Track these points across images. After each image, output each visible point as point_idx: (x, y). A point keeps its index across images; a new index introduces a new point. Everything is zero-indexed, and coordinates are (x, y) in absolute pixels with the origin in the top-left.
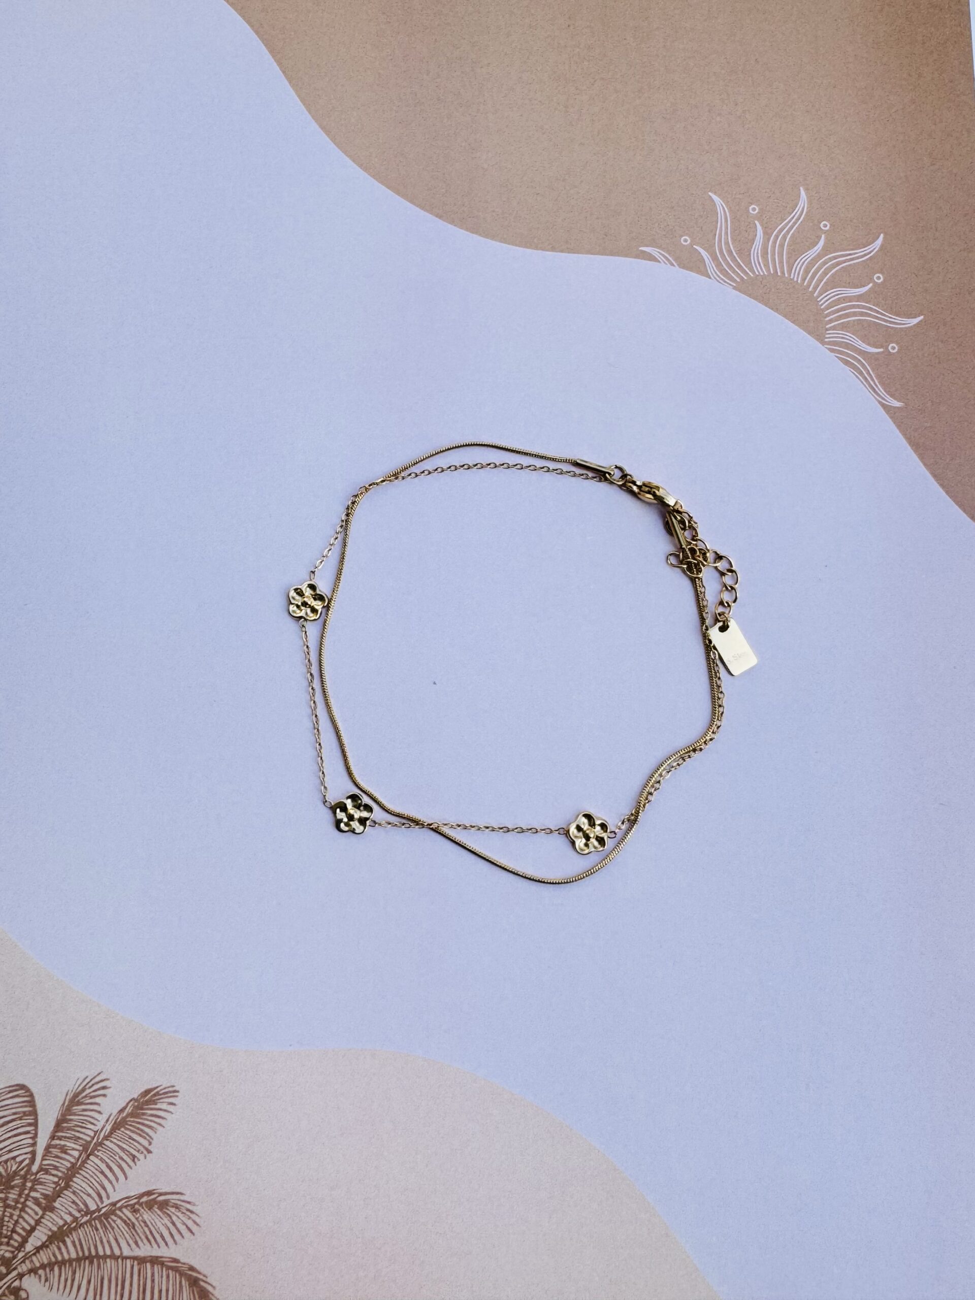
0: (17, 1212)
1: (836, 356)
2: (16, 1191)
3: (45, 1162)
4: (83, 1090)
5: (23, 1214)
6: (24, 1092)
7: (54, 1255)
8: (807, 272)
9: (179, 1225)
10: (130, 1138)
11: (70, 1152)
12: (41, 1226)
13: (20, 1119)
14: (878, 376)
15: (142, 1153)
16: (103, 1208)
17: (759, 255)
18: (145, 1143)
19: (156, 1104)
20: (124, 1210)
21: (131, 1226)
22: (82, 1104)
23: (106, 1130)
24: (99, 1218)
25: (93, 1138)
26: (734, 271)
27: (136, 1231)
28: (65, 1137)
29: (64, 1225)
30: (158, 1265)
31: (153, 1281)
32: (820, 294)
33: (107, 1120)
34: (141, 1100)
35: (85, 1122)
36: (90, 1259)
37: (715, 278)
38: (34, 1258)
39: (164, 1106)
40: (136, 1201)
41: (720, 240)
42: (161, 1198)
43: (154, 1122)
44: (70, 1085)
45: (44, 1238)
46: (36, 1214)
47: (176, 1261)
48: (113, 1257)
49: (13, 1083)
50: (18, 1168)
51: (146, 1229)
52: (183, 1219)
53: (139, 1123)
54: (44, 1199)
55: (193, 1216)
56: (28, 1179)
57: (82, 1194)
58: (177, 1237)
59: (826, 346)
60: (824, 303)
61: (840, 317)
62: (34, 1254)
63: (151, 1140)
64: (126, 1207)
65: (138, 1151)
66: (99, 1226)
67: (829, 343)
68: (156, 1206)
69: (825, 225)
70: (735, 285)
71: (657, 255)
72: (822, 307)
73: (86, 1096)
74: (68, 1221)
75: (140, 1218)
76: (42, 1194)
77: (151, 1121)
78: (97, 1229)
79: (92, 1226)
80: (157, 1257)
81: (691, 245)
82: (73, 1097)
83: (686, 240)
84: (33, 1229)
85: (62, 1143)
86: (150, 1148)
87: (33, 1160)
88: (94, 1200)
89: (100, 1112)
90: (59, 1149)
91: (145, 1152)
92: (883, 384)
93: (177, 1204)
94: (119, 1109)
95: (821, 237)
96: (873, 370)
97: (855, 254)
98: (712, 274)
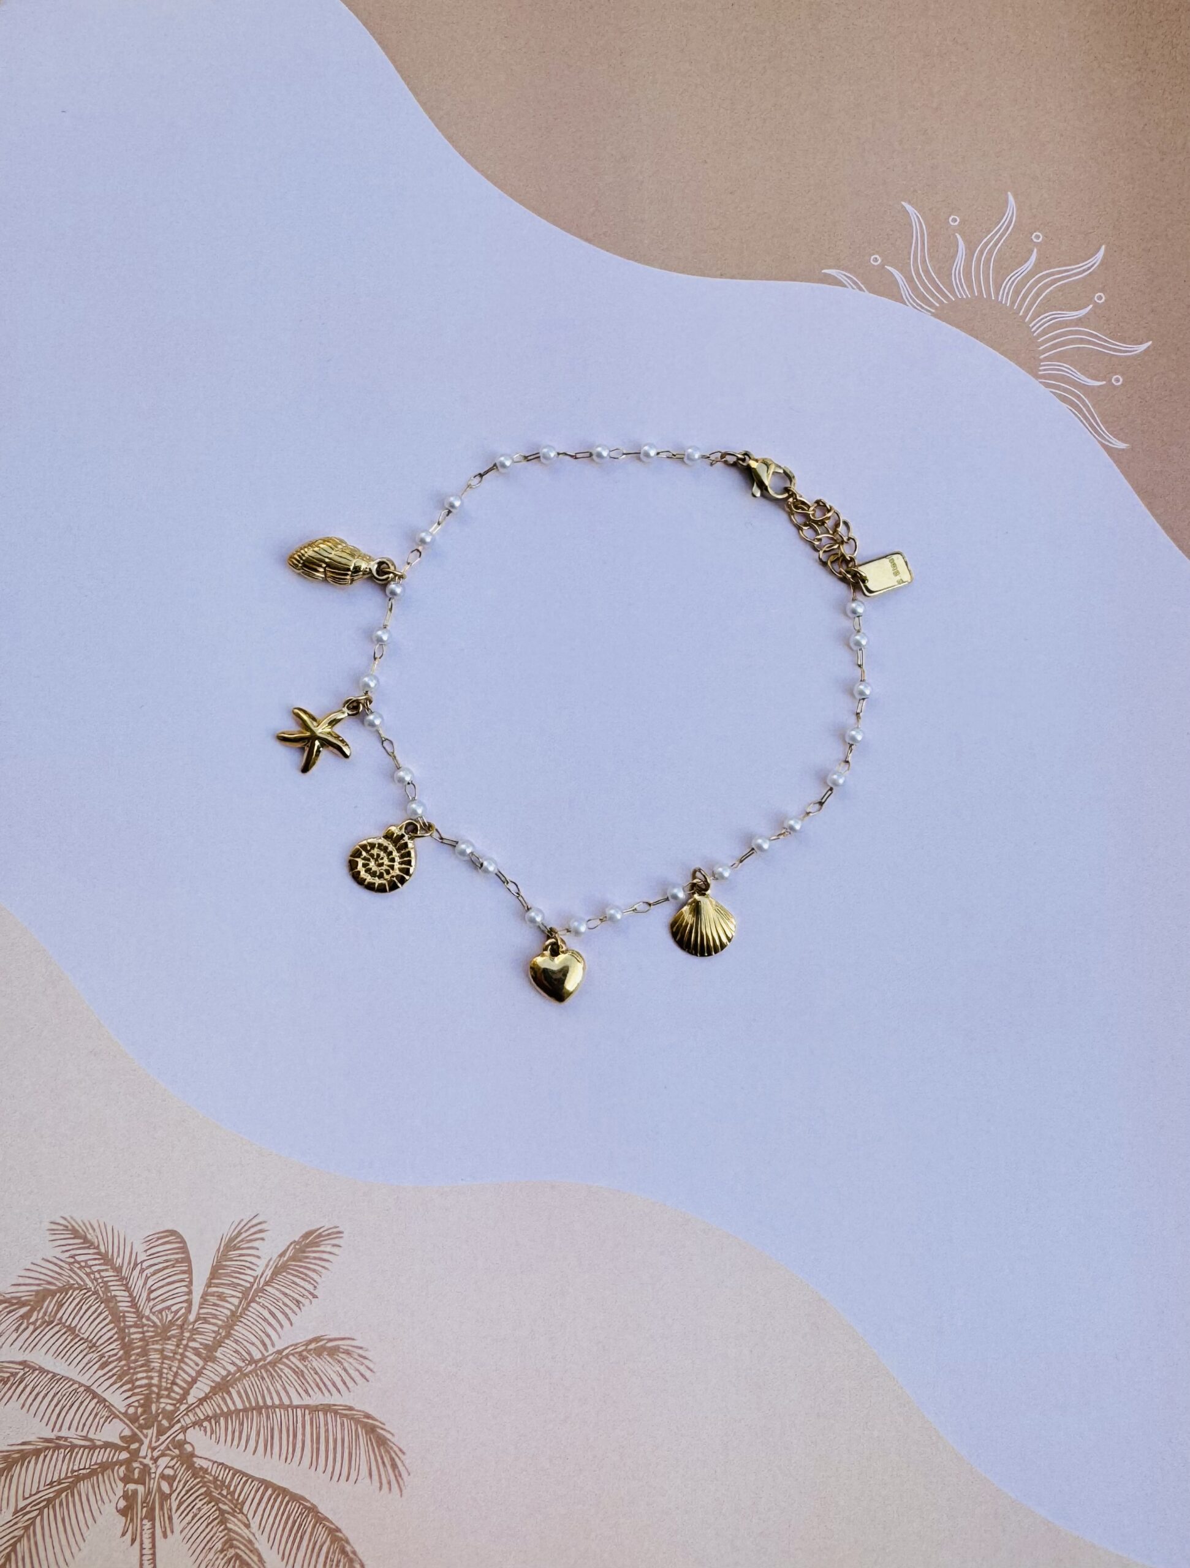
0: (176, 1364)
1: (1051, 392)
2: (174, 1341)
3: (202, 1311)
4: (239, 1234)
5: (182, 1365)
6: (174, 1238)
7: (219, 1406)
8: (1017, 292)
9: (351, 1372)
10: (294, 1283)
11: (229, 1299)
12: (203, 1377)
13: (173, 1266)
14: (1100, 414)
15: (307, 1298)
16: (268, 1356)
17: (962, 274)
18: (310, 1288)
19: (319, 1246)
20: (291, 1357)
21: (299, 1373)
22: (239, 1249)
23: (267, 1276)
24: (264, 1367)
25: (252, 1284)
26: (933, 295)
27: (305, 1379)
28: (222, 1284)
29: (227, 1376)
30: (330, 1413)
31: (327, 1431)
32: (1032, 319)
33: (267, 1266)
34: (303, 1243)
35: (243, 1268)
36: (259, 1409)
37: (911, 304)
38: (197, 1410)
39: (329, 1249)
40: (304, 1348)
41: (916, 258)
42: (330, 1345)
43: (318, 1265)
44: (226, 1230)
45: (207, 1390)
46: (197, 1365)
47: (351, 1409)
48: (282, 1406)
49: (162, 1229)
50: (173, 1318)
51: (316, 1377)
52: (356, 1365)
53: (301, 1267)
54: (204, 1349)
55: (366, 1362)
56: (186, 1329)
57: (245, 1343)
58: (350, 1384)
59: (1041, 380)
60: (1038, 328)
61: (1055, 346)
62: (198, 1406)
63: (316, 1284)
64: (293, 1354)
65: (303, 1296)
66: (265, 1375)
67: (1044, 377)
68: (326, 1353)
69: (1038, 237)
70: (933, 311)
71: (843, 279)
72: (1035, 334)
73: (242, 1241)
74: (232, 1371)
75: (309, 1365)
76: (201, 1344)
77: (315, 1264)
78: (263, 1378)
79: (257, 1375)
80: (329, 1406)
81: (882, 266)
82: (227, 1242)
83: (876, 260)
84: (194, 1381)
85: (220, 1290)
86: (315, 1293)
87: (189, 1310)
88: (258, 1348)
89: (259, 1257)
90: (218, 1296)
91: (310, 1297)
92: (1106, 423)
93: (348, 1350)
94: (279, 1253)
95: (1033, 251)
96: (1094, 406)
97: (1073, 269)
98: (907, 298)
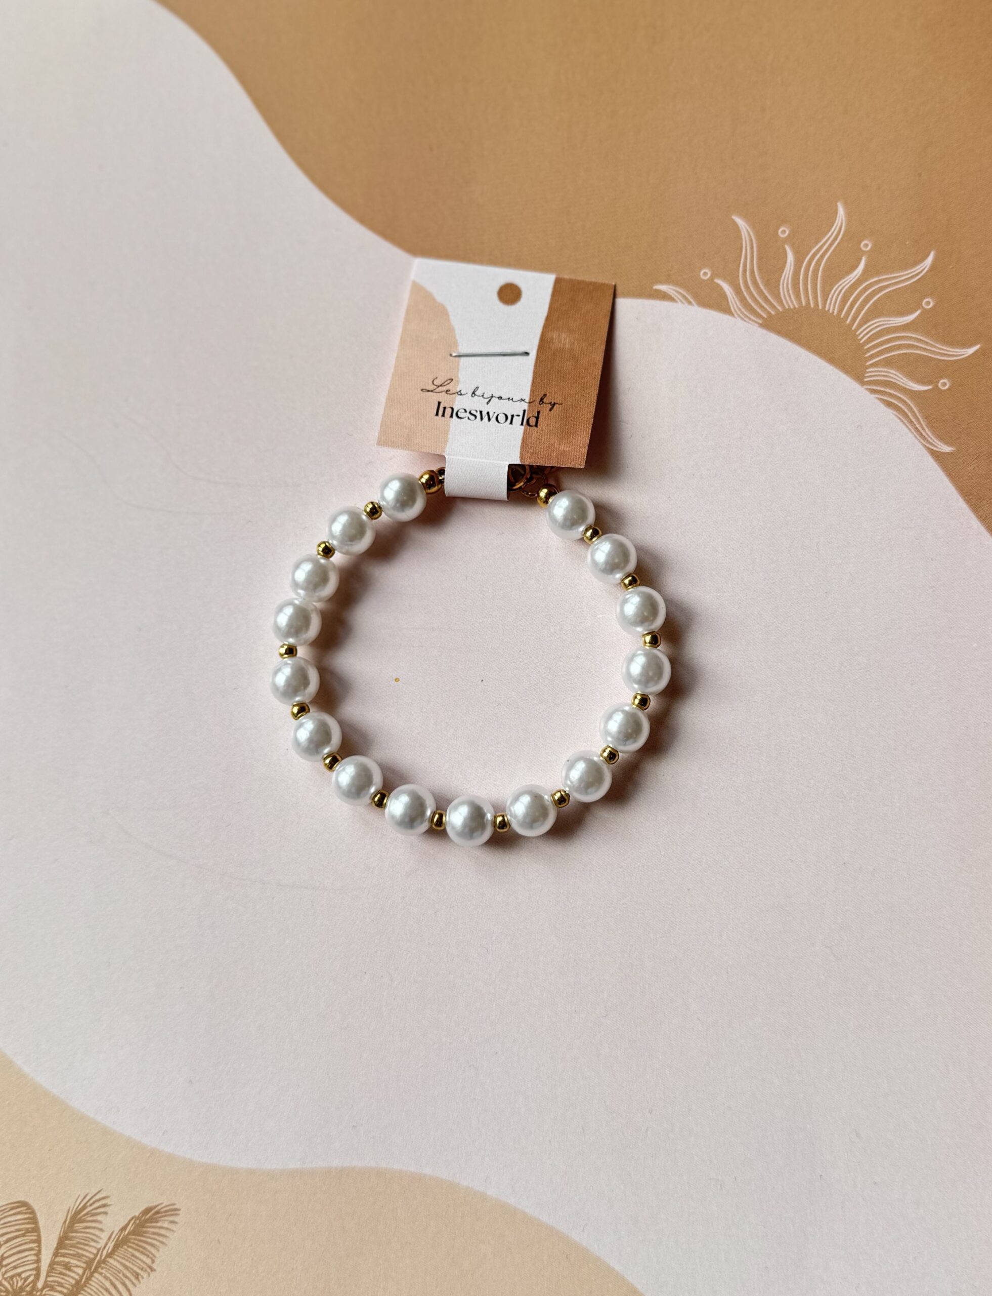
1: (876, 398)
3: (50, 1279)
4: (84, 1207)
6: (25, 1208)
8: (844, 301)
10: (133, 1255)
11: (75, 1269)
13: (24, 1235)
14: (926, 418)
15: (146, 1270)
17: (790, 286)
18: (148, 1261)
19: (157, 1222)
22: (84, 1221)
23: (109, 1247)
25: (96, 1255)
26: (761, 306)
28: (69, 1254)
32: (860, 326)
33: (110, 1238)
34: (143, 1218)
35: (87, 1239)
37: (739, 316)
39: (166, 1225)
41: (745, 271)
43: (156, 1240)
44: (71, 1203)
49: (15, 1200)
50: (23, 1284)
53: (141, 1241)
59: (865, 387)
60: (864, 337)
61: (881, 352)
63: (154, 1258)
65: (142, 1269)
67: (869, 383)
69: (867, 245)
71: (672, 293)
72: (861, 342)
73: (87, 1214)
77: (154, 1239)
81: (711, 279)
82: (75, 1213)
83: (705, 274)
85: (67, 1260)
86: (153, 1266)
87: (37, 1276)
89: (101, 1230)
90: (64, 1265)
91: (149, 1270)
92: (932, 427)
94: (121, 1227)
95: (861, 259)
96: (920, 411)
97: (903, 276)
98: (735, 310)
